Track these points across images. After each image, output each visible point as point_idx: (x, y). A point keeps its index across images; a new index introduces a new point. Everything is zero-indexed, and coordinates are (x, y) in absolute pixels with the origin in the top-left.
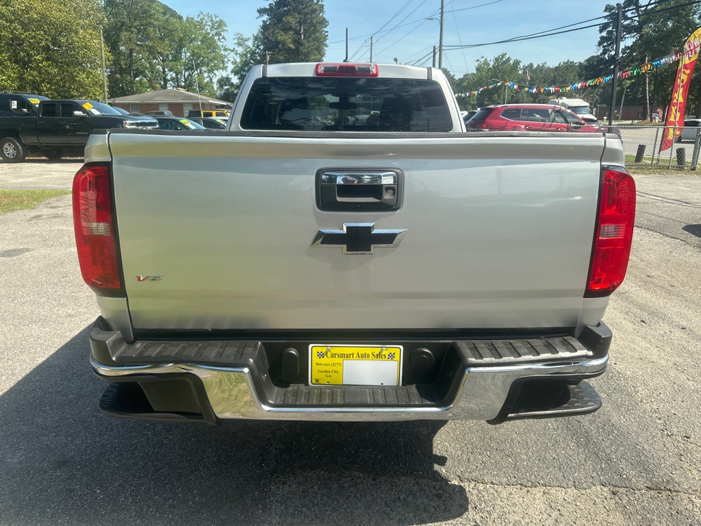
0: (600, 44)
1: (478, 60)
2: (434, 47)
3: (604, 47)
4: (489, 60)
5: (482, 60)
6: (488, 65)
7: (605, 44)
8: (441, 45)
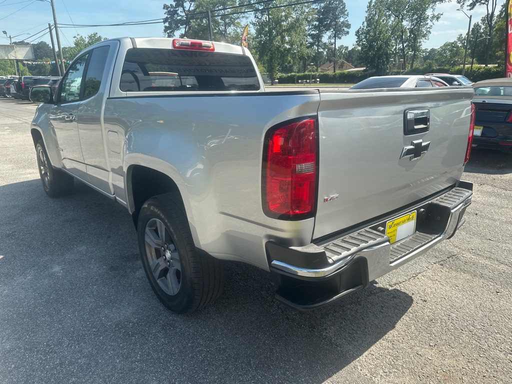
0: (165, 31)
1: (75, 37)
2: (49, 24)
3: (168, 33)
4: (84, 38)
5: (78, 37)
6: (84, 41)
7: (168, 31)
8: (55, 24)
